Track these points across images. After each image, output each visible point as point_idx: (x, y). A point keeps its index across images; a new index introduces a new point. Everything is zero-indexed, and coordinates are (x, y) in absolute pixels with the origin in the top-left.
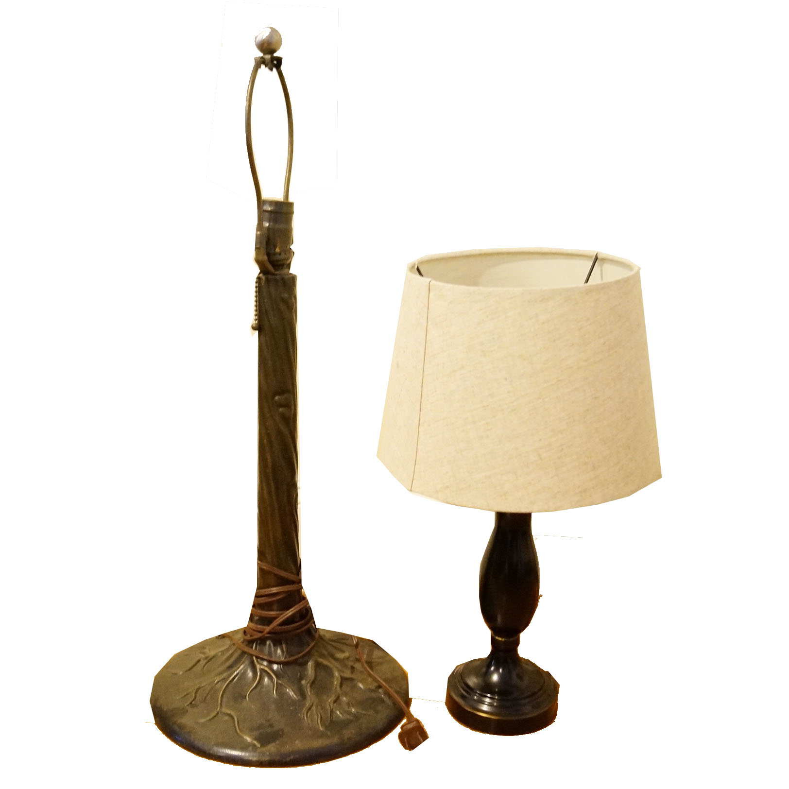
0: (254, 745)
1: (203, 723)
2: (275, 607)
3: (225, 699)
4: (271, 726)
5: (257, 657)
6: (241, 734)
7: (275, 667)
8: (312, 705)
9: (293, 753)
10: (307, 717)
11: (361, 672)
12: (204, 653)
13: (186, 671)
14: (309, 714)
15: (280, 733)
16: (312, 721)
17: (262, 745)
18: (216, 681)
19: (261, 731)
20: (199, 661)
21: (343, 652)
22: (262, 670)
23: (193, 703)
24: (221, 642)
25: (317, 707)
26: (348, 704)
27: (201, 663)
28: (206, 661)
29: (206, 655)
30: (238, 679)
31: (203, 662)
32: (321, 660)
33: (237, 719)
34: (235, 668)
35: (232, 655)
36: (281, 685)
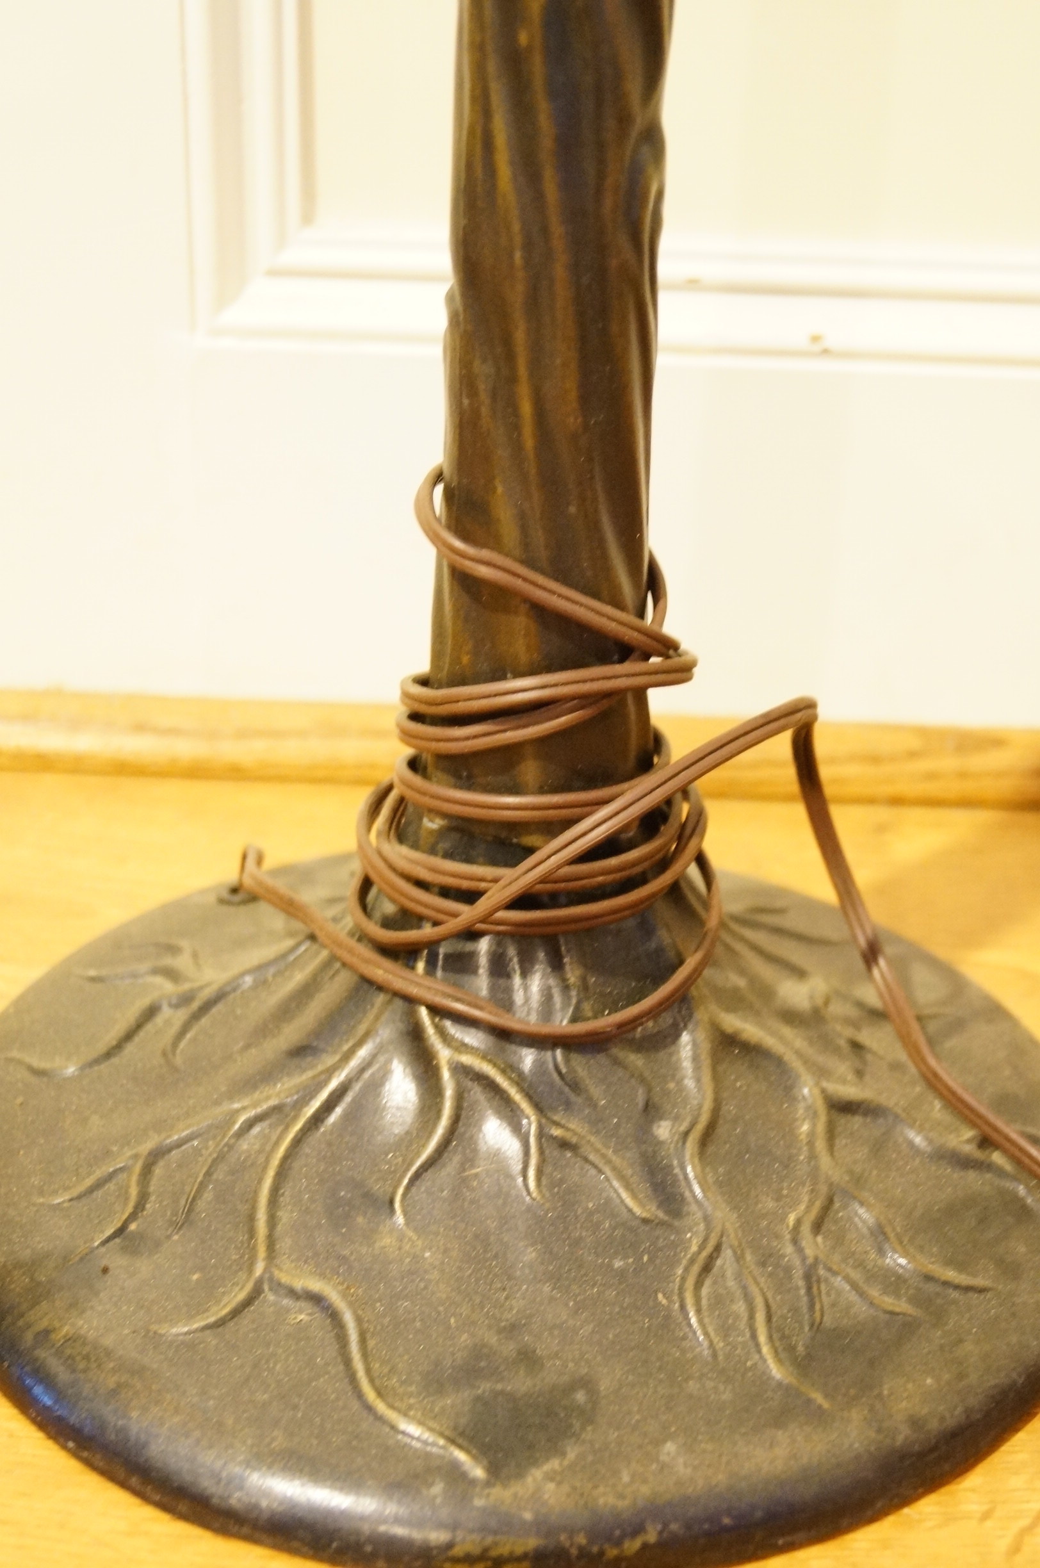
0: (455, 1474)
1: (189, 1345)
2: (530, 770)
3: (285, 1216)
4: (528, 1359)
5: (434, 1010)
6: (381, 1407)
7: (528, 1058)
8: (718, 1248)
9: (654, 1511)
10: (699, 1311)
11: (895, 1067)
12: (171, 974)
13: (97, 1061)
14: (705, 1291)
15: (580, 1397)
16: (725, 1330)
17: (495, 1471)
18: (242, 1119)
19: (485, 1387)
20: (151, 1012)
21: (800, 973)
22: (462, 1071)
23: (133, 1227)
24: (241, 920)
25: (739, 1258)
26: (879, 1234)
27: (159, 1020)
28: (182, 1015)
29: (186, 986)
30: (347, 1117)
31: (170, 1018)
32: (732, 1022)
33: (359, 1320)
34: (329, 1060)
35: (306, 992)
36: (564, 1145)
